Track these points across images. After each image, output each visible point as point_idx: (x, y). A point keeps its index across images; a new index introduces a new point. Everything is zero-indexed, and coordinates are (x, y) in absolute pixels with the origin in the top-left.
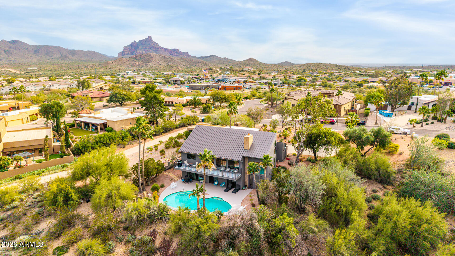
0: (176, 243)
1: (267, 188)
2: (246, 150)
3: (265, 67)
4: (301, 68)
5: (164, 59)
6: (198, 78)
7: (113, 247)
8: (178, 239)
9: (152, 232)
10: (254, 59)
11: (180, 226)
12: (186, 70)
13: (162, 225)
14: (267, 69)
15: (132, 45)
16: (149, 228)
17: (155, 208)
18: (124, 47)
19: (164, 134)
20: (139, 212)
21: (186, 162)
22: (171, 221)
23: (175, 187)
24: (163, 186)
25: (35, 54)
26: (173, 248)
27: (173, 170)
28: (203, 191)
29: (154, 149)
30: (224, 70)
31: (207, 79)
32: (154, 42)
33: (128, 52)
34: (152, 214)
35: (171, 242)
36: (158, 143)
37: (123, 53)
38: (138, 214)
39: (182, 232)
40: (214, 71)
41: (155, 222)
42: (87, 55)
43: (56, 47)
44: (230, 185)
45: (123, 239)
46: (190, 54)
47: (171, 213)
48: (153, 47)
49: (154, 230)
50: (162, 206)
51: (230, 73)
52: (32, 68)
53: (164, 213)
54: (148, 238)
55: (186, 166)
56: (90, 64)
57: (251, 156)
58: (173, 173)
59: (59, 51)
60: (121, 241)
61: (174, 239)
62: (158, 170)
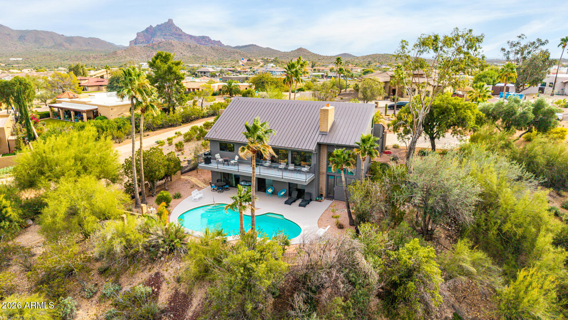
0: (199, 298)
1: (367, 194)
2: (323, 134)
3: (320, 58)
4: (365, 60)
5: (189, 49)
6: (233, 71)
7: (72, 310)
8: (203, 291)
9: (153, 278)
10: (306, 49)
11: (206, 266)
12: (217, 61)
13: (173, 263)
14: (322, 61)
15: (147, 30)
16: (147, 271)
17: (160, 233)
18: (138, 33)
19: (184, 125)
20: (128, 241)
21: (217, 156)
22: (191, 257)
23: (200, 198)
24: (178, 196)
25: (20, 41)
26: (193, 309)
27: (196, 172)
28: (250, 198)
29: (167, 142)
30: (267, 61)
31: (245, 72)
32: (177, 27)
33: (142, 41)
34: (153, 243)
35: (190, 297)
36: (174, 135)
37: (136, 41)
38: (124, 243)
39: (212, 276)
40: (254, 63)
41: (160, 258)
42: (89, 43)
43: (47, 32)
44: (295, 194)
45: (94, 291)
46: (222, 43)
47: (189, 240)
48: (176, 34)
49: (157, 274)
50: (172, 228)
51: (274, 66)
52: (15, 59)
53: (175, 241)
54: (143, 290)
55: (218, 163)
56: (93, 54)
57: (332, 142)
58: (196, 176)
59: (51, 37)
60: (91, 297)
61: (195, 291)
62: (168, 168)
